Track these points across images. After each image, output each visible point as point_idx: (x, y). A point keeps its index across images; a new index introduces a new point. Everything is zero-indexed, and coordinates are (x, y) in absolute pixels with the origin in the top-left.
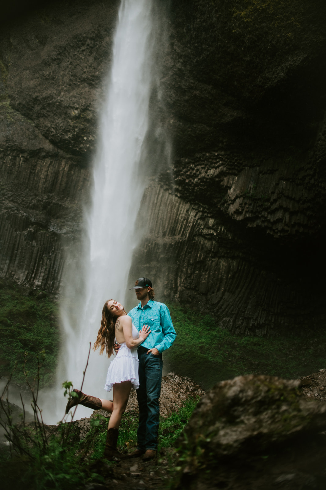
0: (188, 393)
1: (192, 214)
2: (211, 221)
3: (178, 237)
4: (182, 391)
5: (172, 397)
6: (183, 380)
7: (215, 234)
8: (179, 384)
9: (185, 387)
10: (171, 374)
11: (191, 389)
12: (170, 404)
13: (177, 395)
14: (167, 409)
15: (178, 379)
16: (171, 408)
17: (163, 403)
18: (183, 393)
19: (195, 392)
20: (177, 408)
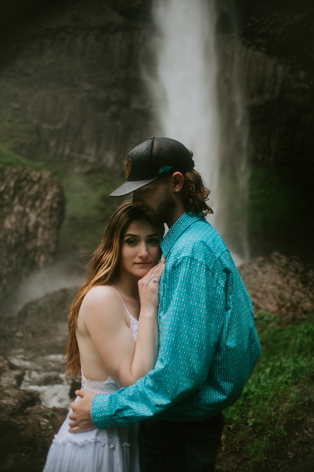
0: (299, 276)
1: (280, 68)
2: (302, 74)
3: (267, 97)
4: (291, 273)
5: (279, 282)
6: (291, 260)
7: (307, 87)
8: (287, 265)
9: (293, 269)
10: (276, 254)
11: (301, 270)
12: (278, 292)
13: (285, 280)
14: (275, 298)
15: (284, 260)
16: (280, 296)
17: (270, 290)
18: (293, 277)
19: (307, 274)
20: (287, 295)
